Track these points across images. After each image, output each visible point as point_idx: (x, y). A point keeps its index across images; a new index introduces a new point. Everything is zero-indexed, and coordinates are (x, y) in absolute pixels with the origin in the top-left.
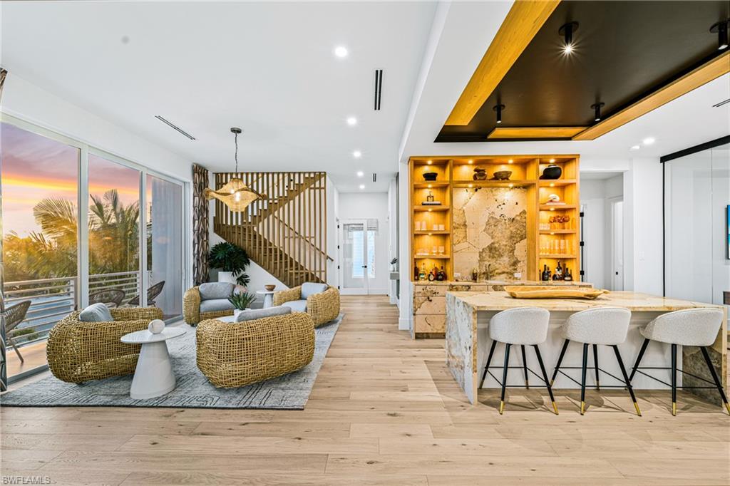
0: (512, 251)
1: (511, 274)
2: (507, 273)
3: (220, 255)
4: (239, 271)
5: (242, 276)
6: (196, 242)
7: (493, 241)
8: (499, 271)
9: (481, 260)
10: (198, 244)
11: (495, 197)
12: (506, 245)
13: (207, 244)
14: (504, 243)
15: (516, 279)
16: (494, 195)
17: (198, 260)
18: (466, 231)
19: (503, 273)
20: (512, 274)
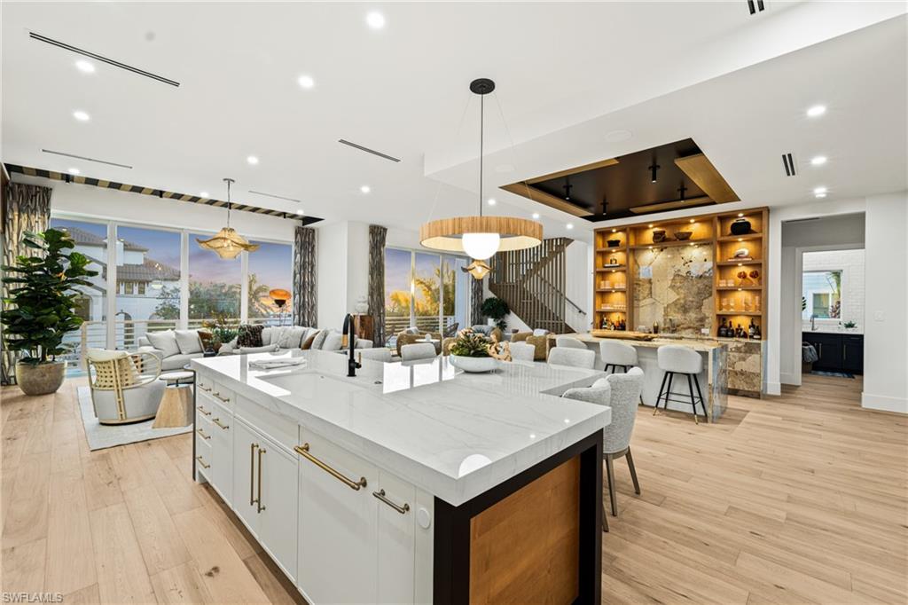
0: (699, 307)
1: (698, 330)
2: (693, 328)
4: (501, 318)
5: (502, 322)
6: (473, 297)
7: (678, 297)
8: (685, 326)
9: (666, 315)
11: (682, 255)
12: (692, 302)
13: (482, 298)
14: (691, 299)
15: (704, 334)
16: (680, 254)
17: (474, 309)
18: (651, 288)
19: (689, 328)
20: (700, 330)
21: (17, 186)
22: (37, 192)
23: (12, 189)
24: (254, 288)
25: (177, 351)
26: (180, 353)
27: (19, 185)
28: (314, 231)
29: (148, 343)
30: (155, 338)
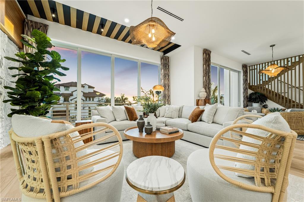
3: (254, 97)
4: (263, 103)
5: (265, 105)
6: (244, 92)
10: (245, 93)
13: (247, 93)
17: (245, 99)
21: (30, 22)
22: (41, 26)
23: (27, 23)
24: (124, 98)
25: (114, 119)
26: (115, 120)
27: (31, 21)
28: (169, 58)
29: (97, 113)
30: (101, 110)
